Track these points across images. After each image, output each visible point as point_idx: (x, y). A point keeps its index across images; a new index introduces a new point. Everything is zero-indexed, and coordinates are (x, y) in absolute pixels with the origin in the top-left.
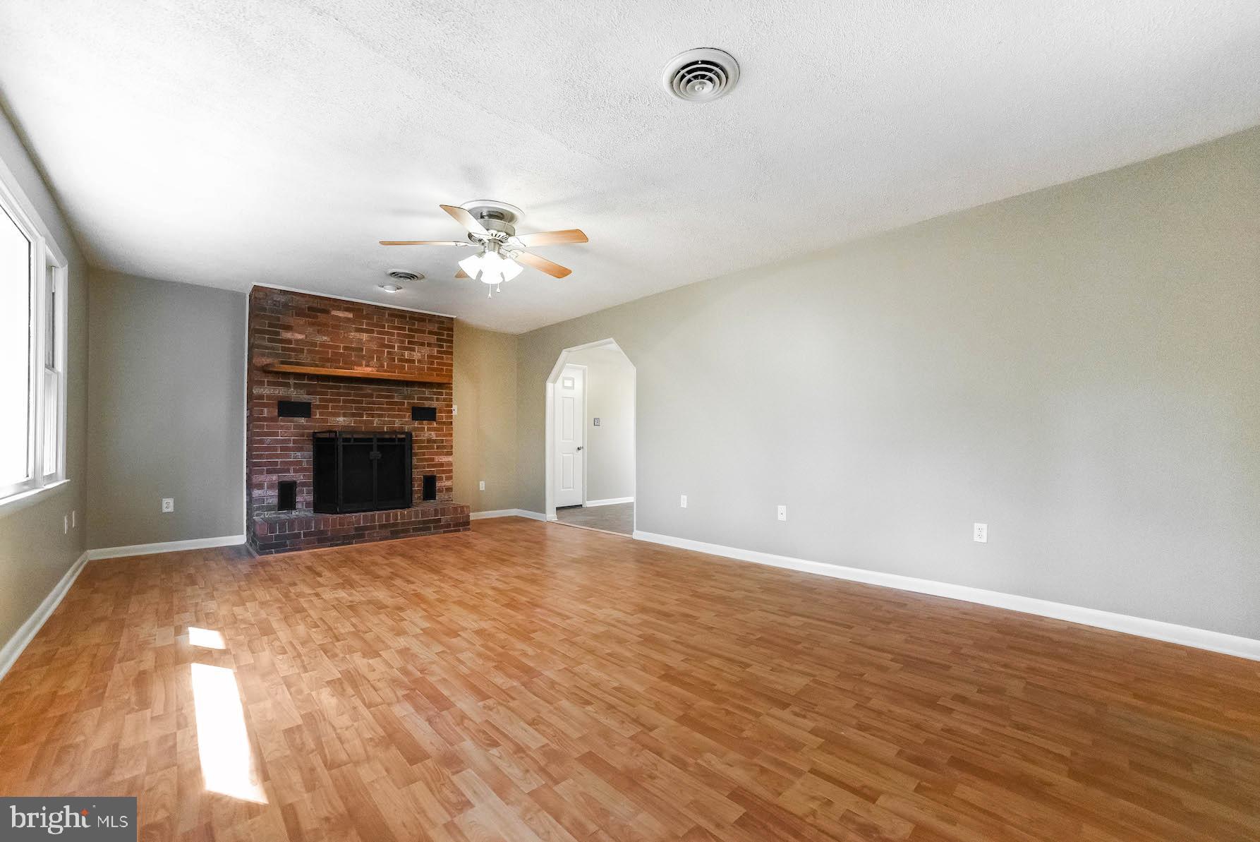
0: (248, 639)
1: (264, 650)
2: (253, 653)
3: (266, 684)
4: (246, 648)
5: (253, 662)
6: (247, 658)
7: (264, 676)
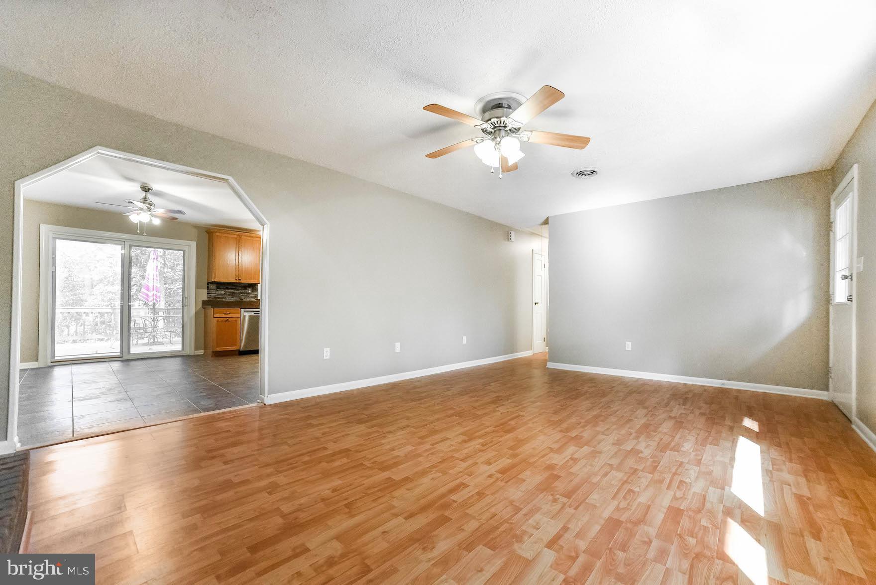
0: (699, 516)
1: (694, 493)
2: (704, 496)
3: (711, 468)
4: (708, 505)
5: (710, 488)
6: (713, 494)
7: (710, 473)
